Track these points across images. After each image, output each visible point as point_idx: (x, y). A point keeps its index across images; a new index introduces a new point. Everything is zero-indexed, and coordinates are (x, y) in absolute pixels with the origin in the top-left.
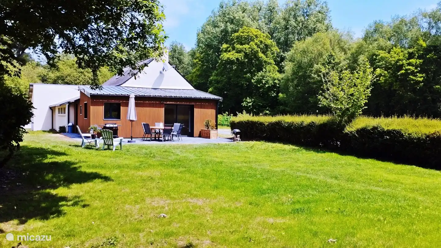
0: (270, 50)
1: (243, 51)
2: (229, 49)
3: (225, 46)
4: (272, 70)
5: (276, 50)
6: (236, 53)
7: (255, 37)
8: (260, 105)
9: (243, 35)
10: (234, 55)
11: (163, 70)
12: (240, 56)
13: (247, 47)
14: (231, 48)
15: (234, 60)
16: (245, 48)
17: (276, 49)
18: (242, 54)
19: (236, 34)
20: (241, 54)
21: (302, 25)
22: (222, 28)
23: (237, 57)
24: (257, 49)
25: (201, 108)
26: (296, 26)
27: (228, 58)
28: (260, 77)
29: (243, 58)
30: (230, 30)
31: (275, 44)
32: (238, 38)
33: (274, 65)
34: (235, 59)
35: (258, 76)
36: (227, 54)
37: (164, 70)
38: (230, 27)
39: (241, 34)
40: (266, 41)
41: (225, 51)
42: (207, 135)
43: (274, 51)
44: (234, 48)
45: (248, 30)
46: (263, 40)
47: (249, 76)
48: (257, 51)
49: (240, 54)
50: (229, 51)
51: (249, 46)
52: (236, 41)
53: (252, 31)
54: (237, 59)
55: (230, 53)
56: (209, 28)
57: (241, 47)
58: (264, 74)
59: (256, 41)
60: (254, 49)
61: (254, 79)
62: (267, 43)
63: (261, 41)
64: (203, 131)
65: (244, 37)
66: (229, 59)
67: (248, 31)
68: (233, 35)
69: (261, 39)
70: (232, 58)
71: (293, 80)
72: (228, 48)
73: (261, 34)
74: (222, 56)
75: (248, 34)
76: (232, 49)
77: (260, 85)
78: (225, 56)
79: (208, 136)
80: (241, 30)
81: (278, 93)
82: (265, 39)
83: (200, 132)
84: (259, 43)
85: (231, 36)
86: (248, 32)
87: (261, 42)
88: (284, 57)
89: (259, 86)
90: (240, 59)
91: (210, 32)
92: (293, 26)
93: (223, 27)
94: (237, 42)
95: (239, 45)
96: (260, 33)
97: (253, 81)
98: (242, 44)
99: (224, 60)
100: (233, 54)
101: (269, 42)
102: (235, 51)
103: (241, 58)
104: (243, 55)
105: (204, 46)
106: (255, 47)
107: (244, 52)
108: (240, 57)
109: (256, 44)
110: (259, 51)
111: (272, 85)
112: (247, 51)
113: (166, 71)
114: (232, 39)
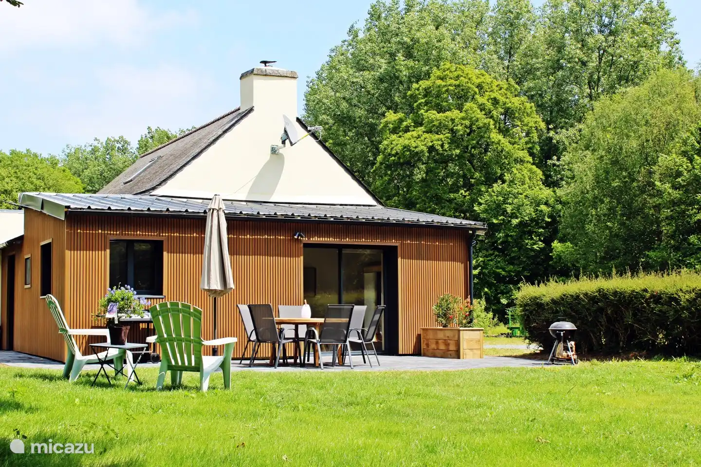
0: (519, 123)
1: (446, 127)
2: (405, 123)
3: (391, 117)
4: (527, 179)
5: (536, 122)
6: (427, 132)
7: (477, 90)
8: (499, 274)
9: (443, 83)
10: (422, 138)
11: (284, 142)
12: (439, 140)
13: (457, 117)
14: (409, 121)
15: (422, 151)
16: (453, 120)
17: (536, 120)
18: (445, 136)
19: (424, 84)
20: (441, 136)
21: (600, 59)
22: (382, 71)
23: (431, 144)
24: (487, 121)
25: (419, 257)
26: (585, 59)
27: (405, 147)
28: (497, 196)
29: (446, 146)
30: (404, 73)
31: (531, 107)
32: (427, 92)
33: (529, 165)
34: (425, 149)
35: (491, 196)
36: (400, 137)
37: (287, 142)
38: (404, 66)
39: (439, 82)
40: (507, 100)
41: (394, 131)
42: (447, 345)
43: (530, 125)
44: (418, 123)
45: (456, 71)
46: (499, 97)
47: (465, 196)
48: (487, 127)
49: (437, 136)
50: (407, 130)
51: (463, 114)
52: (423, 101)
53: (467, 74)
54: (431, 149)
55: (409, 134)
56: (346, 72)
57: (440, 116)
58: (508, 190)
59: (481, 100)
60: (477, 120)
61: (480, 204)
62: (510, 104)
63: (495, 99)
64: (431, 335)
65: (447, 91)
66: (409, 150)
67: (456, 74)
68: (415, 86)
69: (493, 95)
70: (416, 147)
71: (596, 202)
72: (401, 121)
73: (492, 82)
74: (385, 142)
75: (457, 83)
76: (413, 124)
77: (497, 219)
78: (395, 143)
79: (452, 347)
80: (436, 72)
81: (548, 241)
82: (506, 94)
83: (419, 337)
84: (489, 105)
85: (409, 88)
86: (458, 77)
87: (495, 102)
88: (558, 142)
89: (495, 221)
90: (439, 148)
91: (348, 83)
92: (577, 60)
93: (384, 66)
94: (426, 103)
95: (435, 112)
96: (490, 80)
97: (476, 208)
98: (441, 110)
99: (394, 152)
100: (419, 137)
101: (515, 102)
102: (423, 128)
103: (442, 146)
104: (447, 138)
105: (331, 121)
106: (480, 115)
107: (452, 131)
108: (440, 143)
109: (482, 108)
110: (492, 127)
111: (532, 220)
112: (459, 127)
113: (292, 144)
114: (411, 96)
